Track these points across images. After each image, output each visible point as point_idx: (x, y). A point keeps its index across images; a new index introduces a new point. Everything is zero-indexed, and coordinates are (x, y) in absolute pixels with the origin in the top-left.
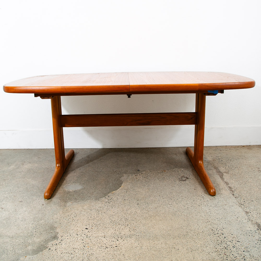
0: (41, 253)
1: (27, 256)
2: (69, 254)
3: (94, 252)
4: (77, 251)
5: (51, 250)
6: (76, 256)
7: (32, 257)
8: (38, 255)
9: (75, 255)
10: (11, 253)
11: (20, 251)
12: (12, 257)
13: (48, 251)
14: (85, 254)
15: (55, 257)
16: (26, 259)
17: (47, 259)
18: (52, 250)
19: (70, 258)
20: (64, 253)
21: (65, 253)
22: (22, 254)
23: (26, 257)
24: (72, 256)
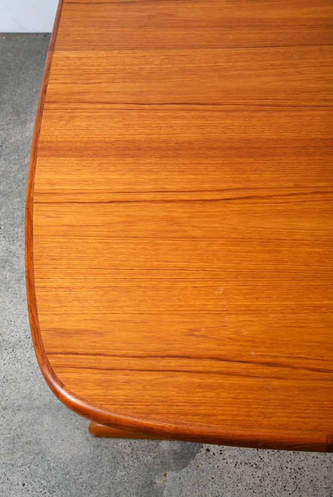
0: (192, 462)
1: (168, 473)
2: (251, 468)
3: (303, 464)
4: (266, 459)
5: (211, 453)
6: (267, 474)
7: (178, 474)
8: (188, 469)
9: (265, 469)
10: (131, 463)
11: (149, 457)
12: (137, 476)
13: (204, 456)
14: (285, 468)
15: (225, 476)
16: (167, 484)
17: (210, 483)
18: (214, 454)
19: (257, 482)
20: (241, 463)
21: (243, 464)
22: (156, 467)
23: (165, 475)
24: (259, 473)
